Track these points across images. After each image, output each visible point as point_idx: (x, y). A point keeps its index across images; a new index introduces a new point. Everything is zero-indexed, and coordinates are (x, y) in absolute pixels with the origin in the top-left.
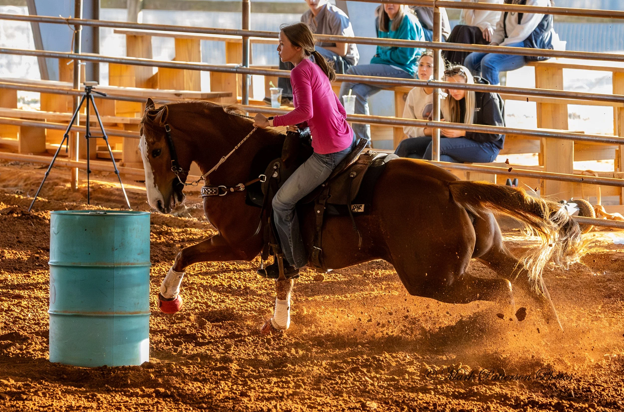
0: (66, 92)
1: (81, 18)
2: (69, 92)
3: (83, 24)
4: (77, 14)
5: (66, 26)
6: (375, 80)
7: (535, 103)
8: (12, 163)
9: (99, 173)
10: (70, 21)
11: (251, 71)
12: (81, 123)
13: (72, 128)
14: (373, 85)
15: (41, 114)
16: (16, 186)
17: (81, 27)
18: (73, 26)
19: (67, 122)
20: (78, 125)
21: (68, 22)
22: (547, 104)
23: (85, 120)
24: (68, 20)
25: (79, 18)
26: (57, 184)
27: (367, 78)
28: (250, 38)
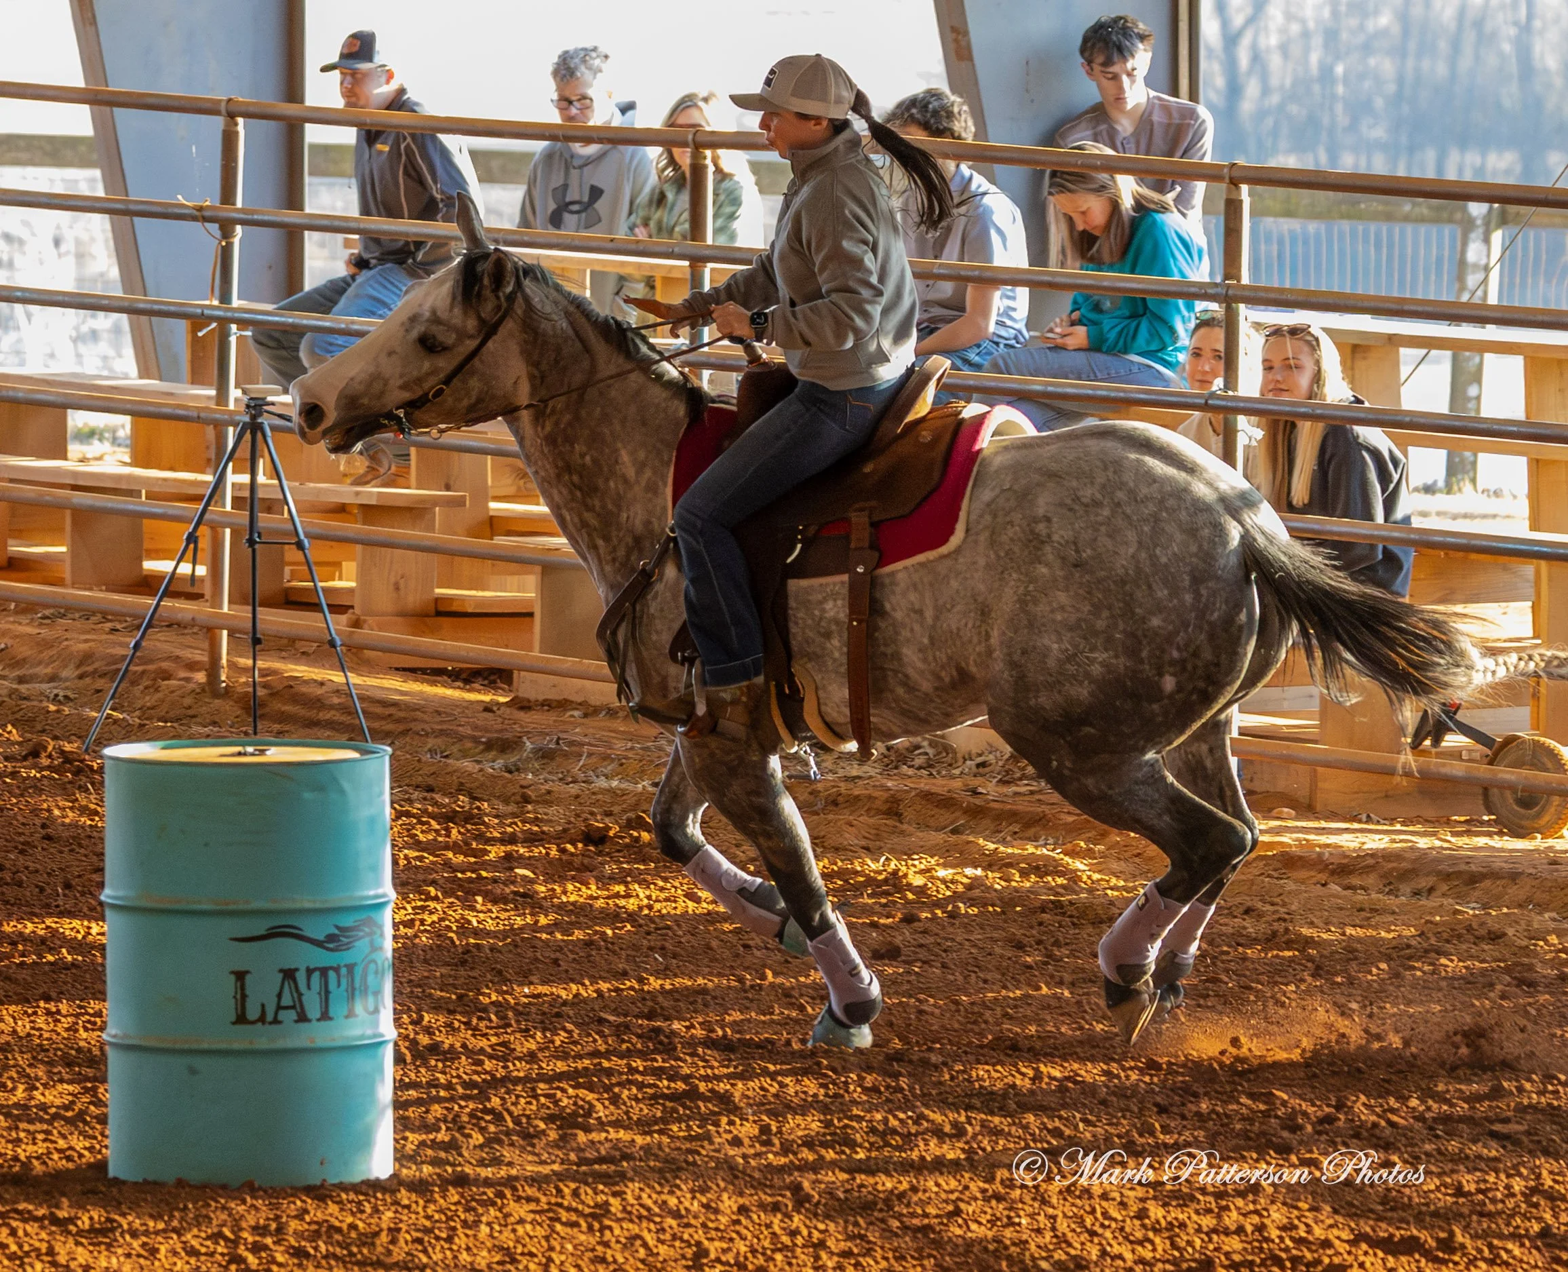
0: (195, 414)
1: (239, 204)
2: (202, 415)
3: (243, 223)
4: (228, 194)
5: (199, 224)
6: (1060, 390)
7: (1524, 460)
8: (47, 612)
9: (290, 646)
10: (207, 214)
11: (712, 360)
12: (237, 502)
13: (207, 516)
14: (1057, 403)
15: (129, 478)
16: (53, 678)
17: (239, 228)
18: (214, 228)
19: (197, 498)
20: (228, 508)
21: (200, 215)
22: (1554, 462)
23: (247, 494)
24: (200, 209)
25: (234, 204)
26: (167, 676)
27: (1037, 384)
28: (710, 265)
